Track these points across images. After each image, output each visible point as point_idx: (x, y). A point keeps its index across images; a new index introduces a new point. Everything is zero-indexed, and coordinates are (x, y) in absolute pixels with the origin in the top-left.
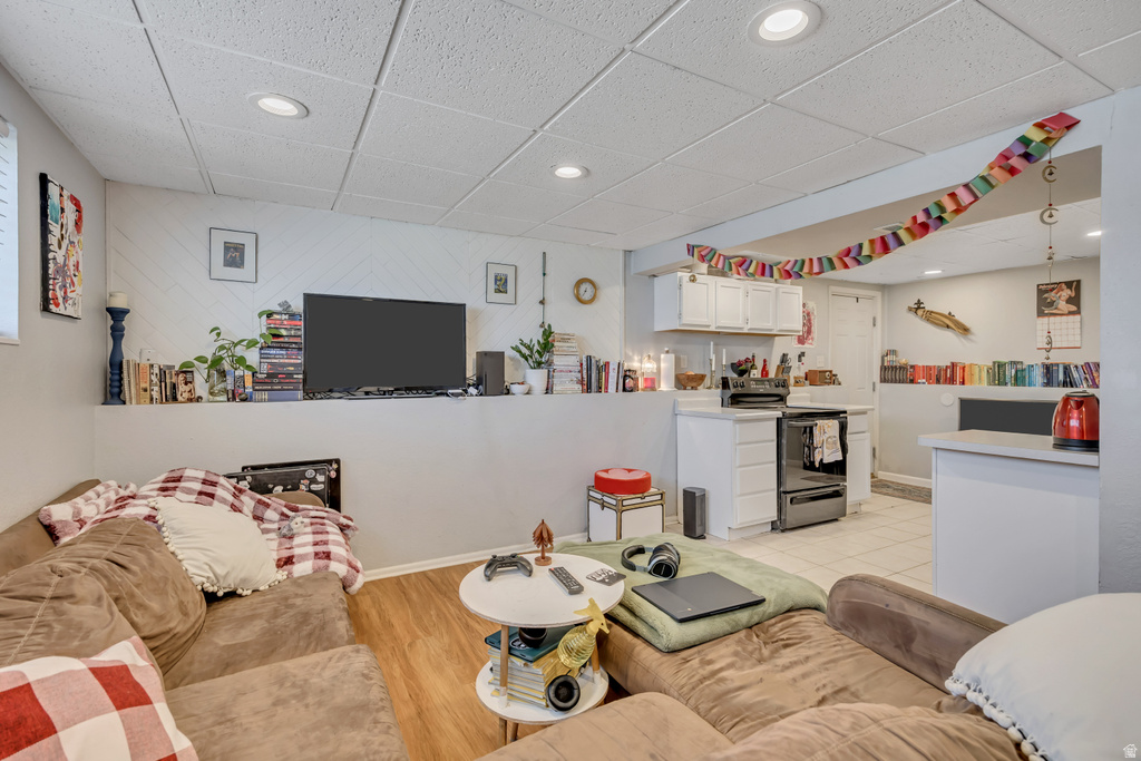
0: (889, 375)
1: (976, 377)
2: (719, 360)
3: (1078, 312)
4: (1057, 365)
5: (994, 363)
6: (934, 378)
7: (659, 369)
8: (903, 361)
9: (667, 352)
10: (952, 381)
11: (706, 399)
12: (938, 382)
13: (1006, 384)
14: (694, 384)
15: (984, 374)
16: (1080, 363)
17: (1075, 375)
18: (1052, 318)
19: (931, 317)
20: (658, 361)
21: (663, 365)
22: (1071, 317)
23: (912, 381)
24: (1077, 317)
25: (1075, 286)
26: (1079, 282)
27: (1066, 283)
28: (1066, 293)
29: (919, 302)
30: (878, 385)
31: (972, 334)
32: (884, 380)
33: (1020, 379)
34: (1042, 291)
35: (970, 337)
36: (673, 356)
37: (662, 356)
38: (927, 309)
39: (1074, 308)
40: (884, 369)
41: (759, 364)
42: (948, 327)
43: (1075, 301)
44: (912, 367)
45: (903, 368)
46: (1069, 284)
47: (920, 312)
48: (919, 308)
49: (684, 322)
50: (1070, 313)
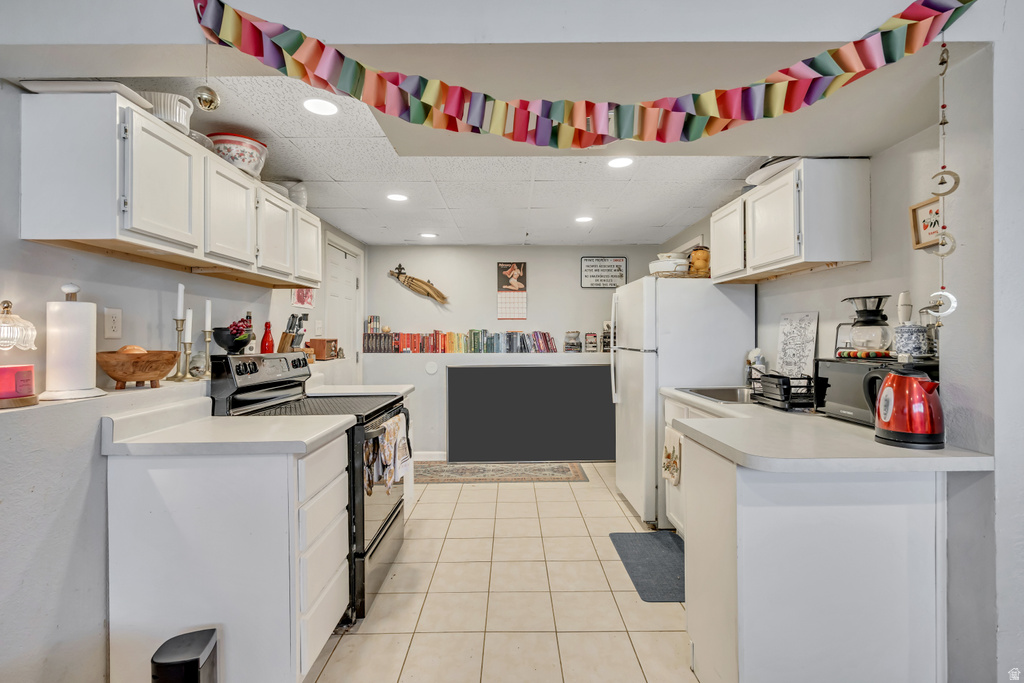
0: (373, 343)
1: (456, 344)
2: (199, 320)
3: (524, 290)
4: (516, 333)
5: (471, 331)
6: (418, 346)
7: (42, 342)
8: (386, 329)
9: (71, 297)
10: (435, 349)
11: (181, 404)
12: (422, 350)
13: (480, 351)
14: (152, 375)
15: (462, 342)
16: (530, 332)
17: (528, 342)
18: (508, 293)
19: (413, 284)
20: (40, 319)
21: (53, 331)
22: (520, 293)
23: (397, 350)
24: (524, 293)
25: (522, 266)
26: (525, 264)
27: (517, 264)
28: (517, 273)
29: (400, 268)
30: (362, 355)
31: (448, 303)
32: (367, 350)
33: (490, 347)
34: (502, 269)
35: (446, 306)
36: (92, 307)
37: (54, 307)
38: (408, 274)
39: (522, 286)
40: (367, 336)
41: (258, 330)
42: (428, 294)
43: (522, 279)
44: (396, 335)
45: (387, 336)
46: (519, 265)
47: (402, 278)
48: (400, 273)
49: (137, 225)
50: (520, 290)
